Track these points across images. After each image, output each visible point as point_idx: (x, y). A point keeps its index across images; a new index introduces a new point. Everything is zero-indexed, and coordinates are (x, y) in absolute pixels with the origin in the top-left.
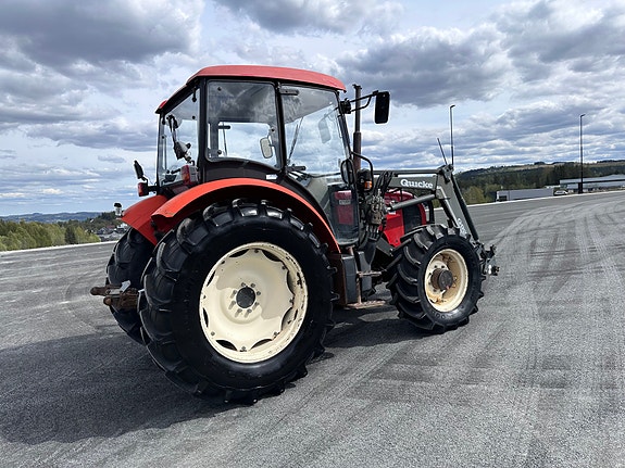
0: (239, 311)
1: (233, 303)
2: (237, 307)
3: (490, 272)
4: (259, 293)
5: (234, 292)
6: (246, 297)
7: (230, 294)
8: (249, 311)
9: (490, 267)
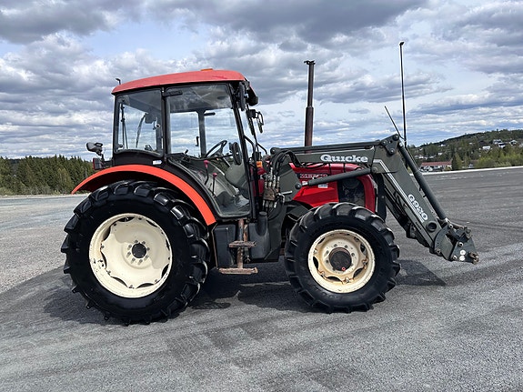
0: (133, 260)
1: (129, 253)
2: (132, 256)
3: (462, 258)
4: (148, 249)
5: (130, 246)
6: (139, 250)
7: (127, 246)
8: (141, 261)
9: (463, 252)
